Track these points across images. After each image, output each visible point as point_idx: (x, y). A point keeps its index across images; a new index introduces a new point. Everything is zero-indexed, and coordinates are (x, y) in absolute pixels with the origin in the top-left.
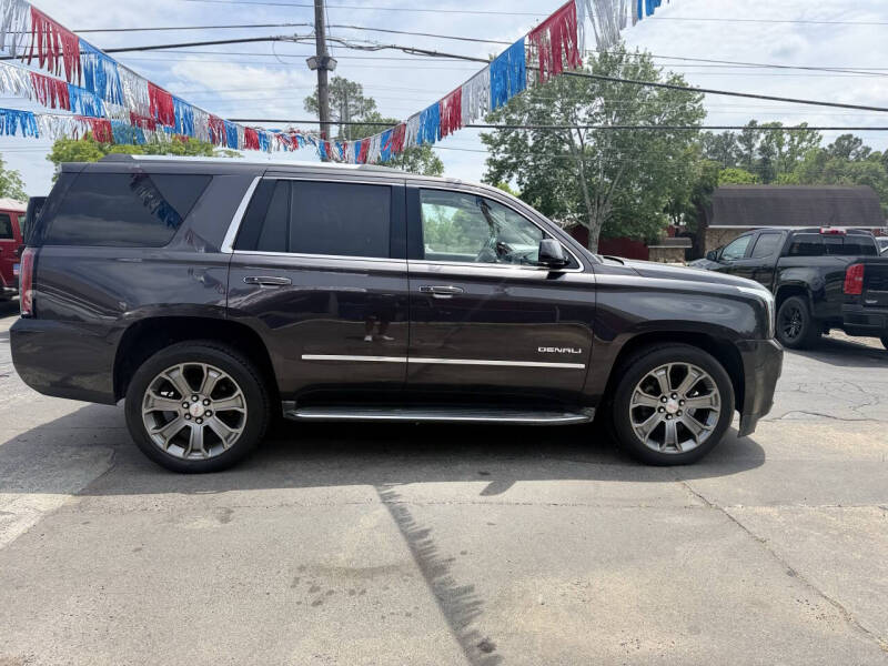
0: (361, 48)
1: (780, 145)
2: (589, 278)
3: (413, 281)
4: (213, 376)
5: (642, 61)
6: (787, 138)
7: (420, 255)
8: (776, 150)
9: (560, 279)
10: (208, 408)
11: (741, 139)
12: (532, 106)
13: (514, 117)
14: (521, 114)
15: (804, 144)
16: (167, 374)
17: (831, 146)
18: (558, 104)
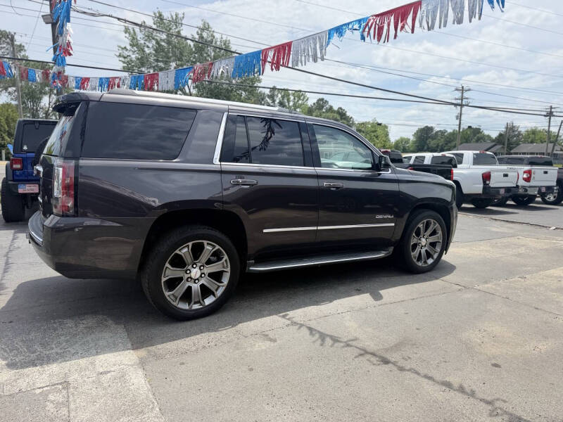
0: (85, 13)
1: (289, 101)
2: (393, 176)
3: (320, 180)
4: (209, 248)
5: (225, 44)
6: (292, 98)
7: (319, 165)
8: (287, 104)
9: (379, 177)
10: (202, 271)
11: (269, 96)
12: (156, 63)
13: (143, 69)
14: (148, 68)
15: (300, 102)
16: (180, 250)
17: (314, 104)
18: (173, 65)
